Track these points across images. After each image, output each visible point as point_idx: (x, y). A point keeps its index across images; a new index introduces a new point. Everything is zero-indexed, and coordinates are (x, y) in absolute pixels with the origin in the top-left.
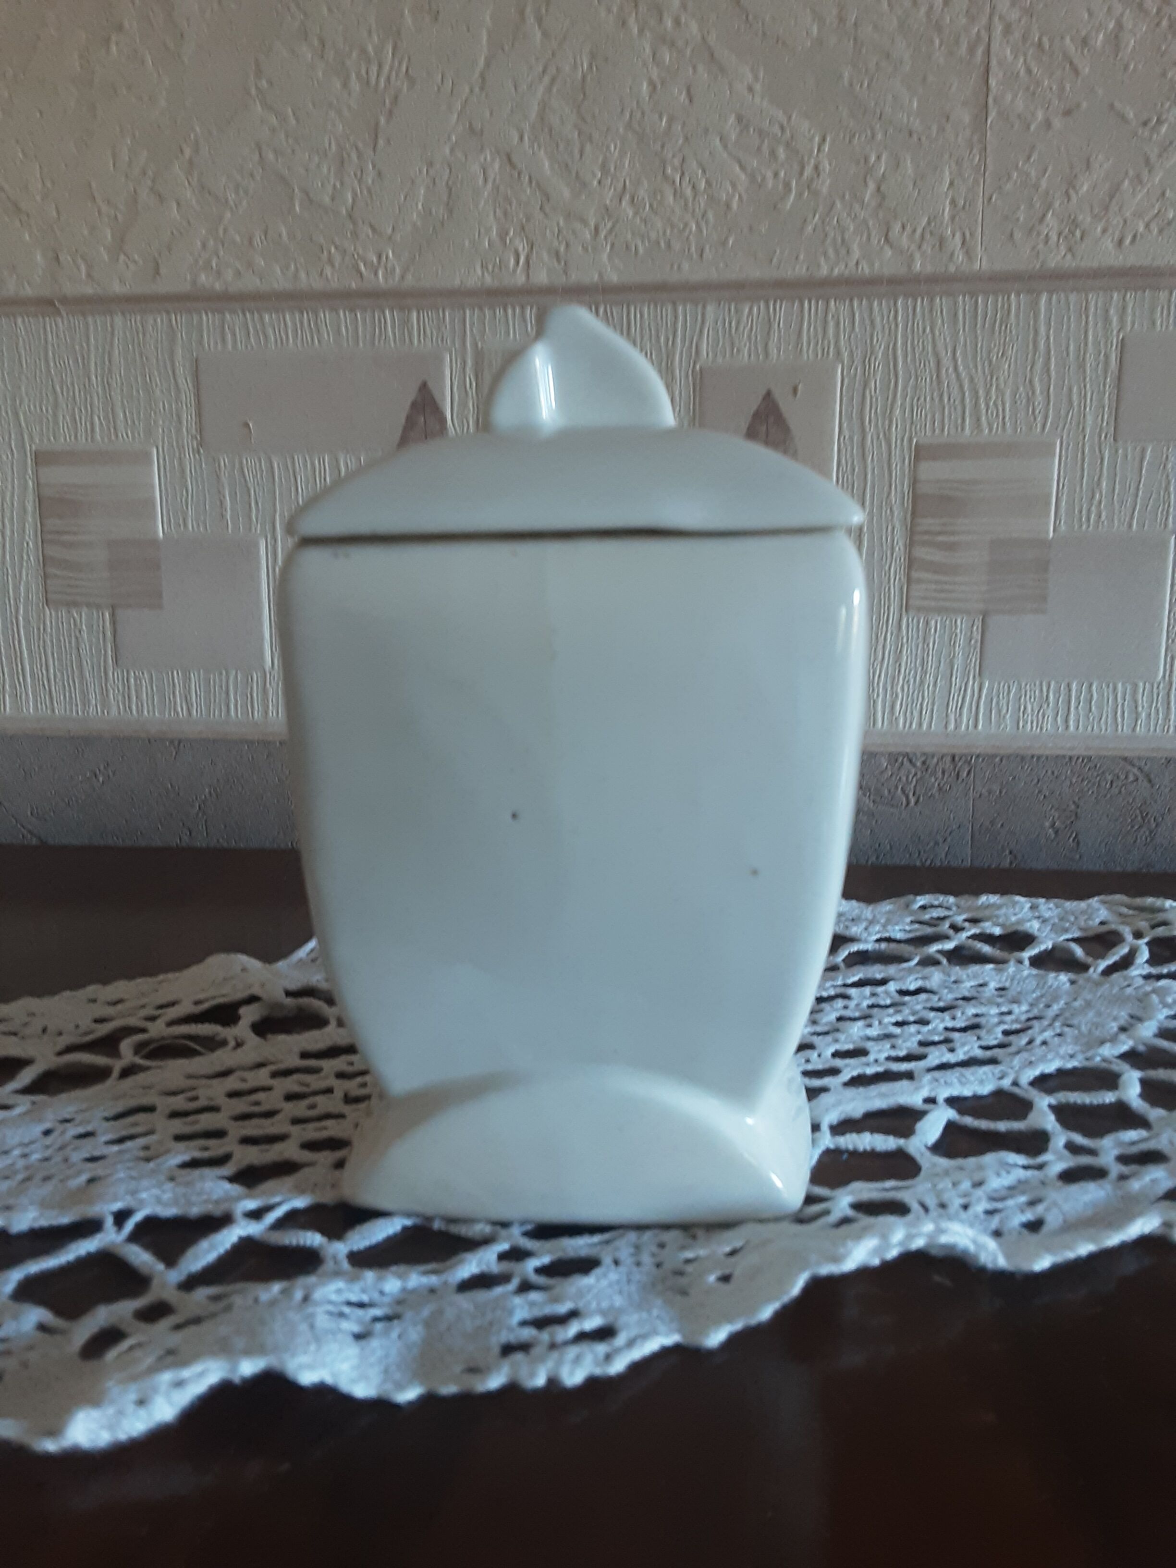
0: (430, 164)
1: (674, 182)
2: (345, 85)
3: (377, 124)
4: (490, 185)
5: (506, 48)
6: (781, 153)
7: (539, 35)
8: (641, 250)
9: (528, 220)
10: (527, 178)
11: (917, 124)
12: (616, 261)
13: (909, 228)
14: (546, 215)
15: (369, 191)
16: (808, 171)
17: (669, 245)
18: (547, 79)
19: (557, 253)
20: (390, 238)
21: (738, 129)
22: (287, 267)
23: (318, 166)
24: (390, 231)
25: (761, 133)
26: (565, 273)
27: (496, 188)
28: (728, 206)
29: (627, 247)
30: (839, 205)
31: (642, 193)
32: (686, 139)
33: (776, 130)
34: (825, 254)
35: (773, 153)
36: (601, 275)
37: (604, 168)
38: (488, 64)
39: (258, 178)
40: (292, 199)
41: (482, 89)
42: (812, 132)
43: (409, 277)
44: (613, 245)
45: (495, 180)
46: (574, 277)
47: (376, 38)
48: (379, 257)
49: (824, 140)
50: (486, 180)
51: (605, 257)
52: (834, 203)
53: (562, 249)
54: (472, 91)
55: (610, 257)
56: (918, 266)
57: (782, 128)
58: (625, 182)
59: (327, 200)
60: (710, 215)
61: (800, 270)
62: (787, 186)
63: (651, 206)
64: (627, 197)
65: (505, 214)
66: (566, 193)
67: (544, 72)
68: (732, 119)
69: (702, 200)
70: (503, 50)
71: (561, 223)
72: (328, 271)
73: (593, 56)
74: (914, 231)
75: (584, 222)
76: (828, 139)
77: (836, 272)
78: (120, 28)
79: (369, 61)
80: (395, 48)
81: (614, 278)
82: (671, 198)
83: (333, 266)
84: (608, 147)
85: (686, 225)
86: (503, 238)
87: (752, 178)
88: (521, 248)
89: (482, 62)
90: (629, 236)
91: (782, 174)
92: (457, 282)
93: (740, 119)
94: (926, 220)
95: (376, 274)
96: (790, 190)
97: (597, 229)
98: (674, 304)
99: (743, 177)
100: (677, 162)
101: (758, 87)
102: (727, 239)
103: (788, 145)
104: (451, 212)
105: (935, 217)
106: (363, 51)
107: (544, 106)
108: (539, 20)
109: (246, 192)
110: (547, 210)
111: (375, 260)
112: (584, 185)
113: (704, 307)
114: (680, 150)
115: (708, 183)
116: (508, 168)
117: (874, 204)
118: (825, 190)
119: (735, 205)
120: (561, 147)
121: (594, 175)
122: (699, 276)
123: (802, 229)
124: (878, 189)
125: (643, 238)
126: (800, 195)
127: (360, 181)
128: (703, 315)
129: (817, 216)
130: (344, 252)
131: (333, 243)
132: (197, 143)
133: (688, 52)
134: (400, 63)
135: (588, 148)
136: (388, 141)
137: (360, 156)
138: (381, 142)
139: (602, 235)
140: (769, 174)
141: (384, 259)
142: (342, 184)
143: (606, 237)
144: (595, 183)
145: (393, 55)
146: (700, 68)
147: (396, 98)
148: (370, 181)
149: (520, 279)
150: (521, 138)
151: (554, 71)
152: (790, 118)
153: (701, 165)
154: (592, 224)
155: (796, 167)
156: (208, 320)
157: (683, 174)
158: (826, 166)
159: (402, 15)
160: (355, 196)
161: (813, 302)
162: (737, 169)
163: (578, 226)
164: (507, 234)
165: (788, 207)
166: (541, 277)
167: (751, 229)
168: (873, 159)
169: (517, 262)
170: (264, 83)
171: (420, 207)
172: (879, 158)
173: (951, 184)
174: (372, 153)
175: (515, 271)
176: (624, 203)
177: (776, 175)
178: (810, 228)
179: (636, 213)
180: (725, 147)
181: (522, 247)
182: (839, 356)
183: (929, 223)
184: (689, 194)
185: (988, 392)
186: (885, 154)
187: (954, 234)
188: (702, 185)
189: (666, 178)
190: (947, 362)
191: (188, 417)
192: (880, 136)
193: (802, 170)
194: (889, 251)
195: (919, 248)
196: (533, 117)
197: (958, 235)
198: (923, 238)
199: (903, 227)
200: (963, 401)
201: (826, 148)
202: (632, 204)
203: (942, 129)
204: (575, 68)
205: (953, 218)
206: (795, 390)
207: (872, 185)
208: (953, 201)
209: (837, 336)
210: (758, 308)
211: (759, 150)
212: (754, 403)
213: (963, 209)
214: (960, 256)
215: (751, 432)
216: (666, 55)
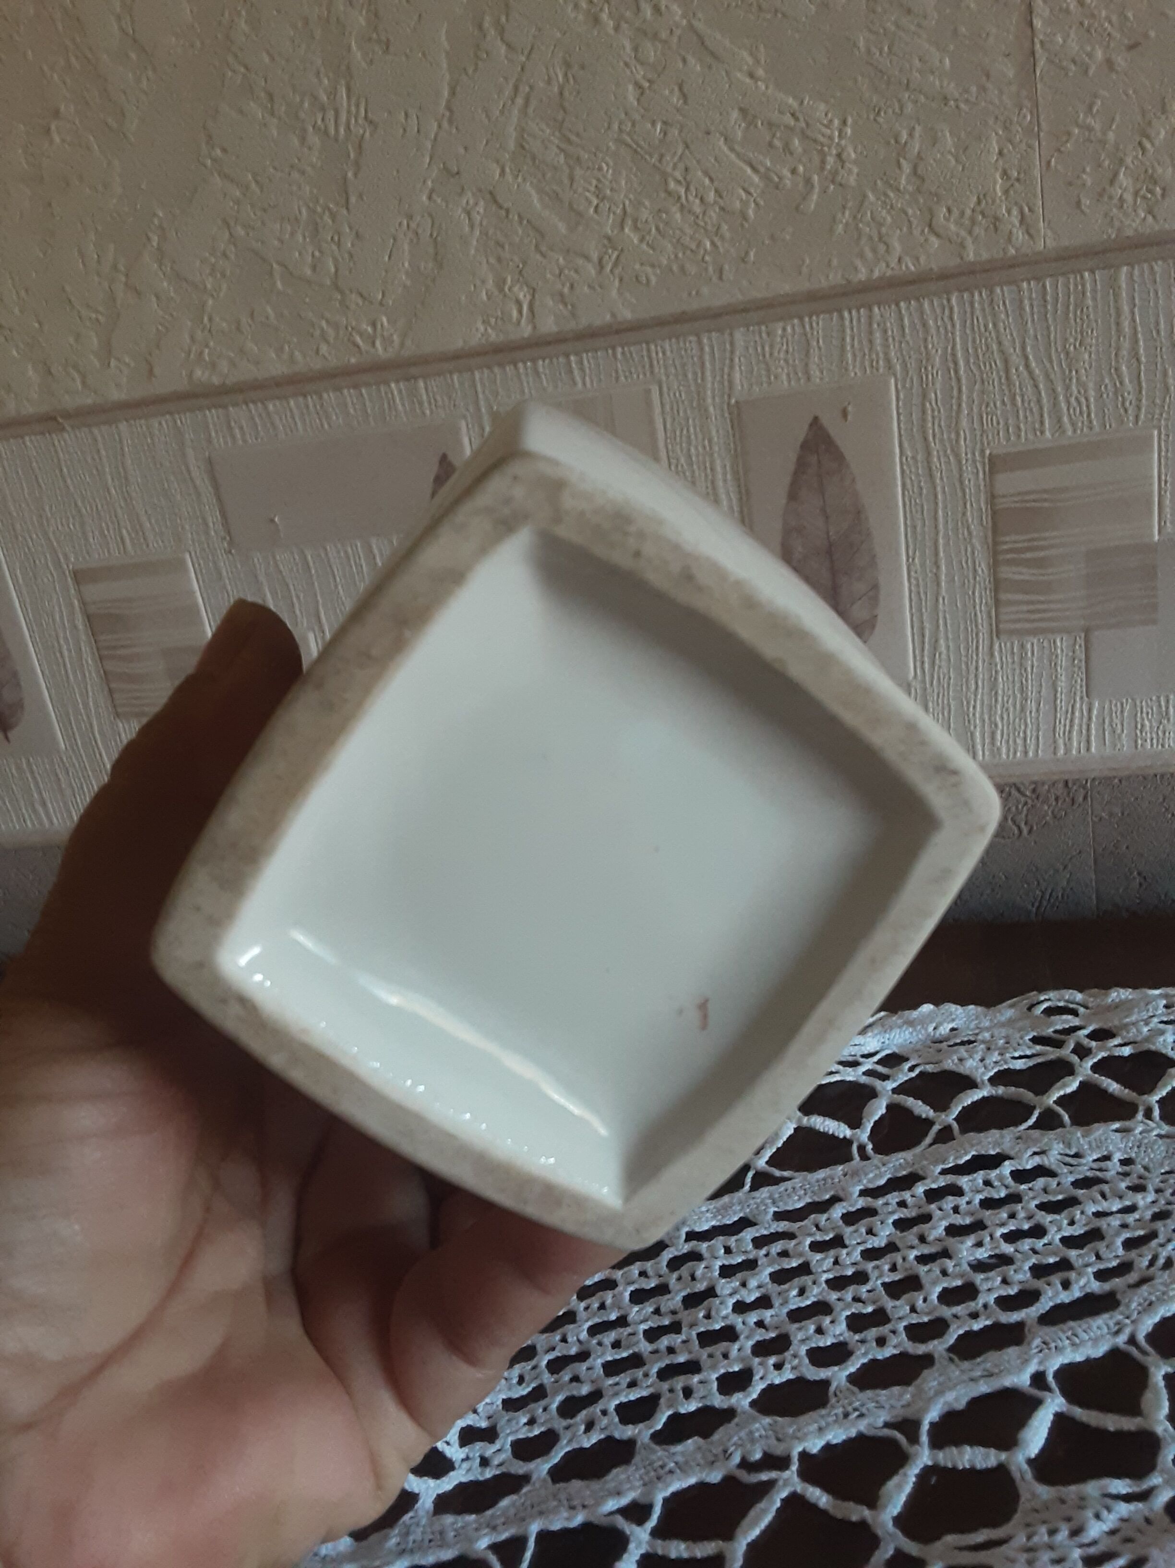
0: (410, 217)
1: (679, 198)
2: (303, 139)
3: (345, 178)
4: (477, 233)
5: (470, 71)
6: (797, 145)
7: (503, 49)
8: (653, 280)
9: (525, 263)
10: (516, 217)
11: (952, 89)
12: (628, 295)
13: (956, 213)
14: (544, 255)
15: (351, 256)
16: (831, 160)
17: (682, 269)
18: (520, 101)
19: (561, 295)
20: (381, 304)
21: (743, 125)
22: (282, 349)
23: (292, 234)
24: (380, 297)
25: (771, 125)
26: (573, 315)
27: (485, 233)
28: (745, 217)
29: (637, 278)
30: (871, 197)
31: (645, 214)
32: (687, 147)
33: (788, 119)
34: (861, 255)
35: (787, 148)
36: (613, 315)
37: (599, 192)
38: (453, 93)
39: (233, 257)
40: (271, 274)
41: (450, 121)
42: (830, 115)
43: (408, 342)
44: (621, 280)
45: (481, 224)
46: (584, 322)
47: (326, 81)
48: (374, 325)
49: (844, 122)
50: (472, 226)
51: (614, 293)
52: (865, 196)
53: (566, 290)
54: (440, 126)
55: (620, 293)
56: (971, 256)
57: (795, 116)
58: (624, 205)
59: (308, 272)
60: (725, 227)
61: (835, 278)
62: (808, 182)
63: (657, 229)
64: (629, 222)
65: (499, 260)
66: (562, 228)
67: (516, 89)
68: (735, 114)
69: (713, 214)
70: (467, 74)
71: (561, 260)
72: (324, 349)
73: (567, 65)
74: (962, 214)
75: (587, 258)
76: (850, 121)
77: (876, 274)
78: (56, 114)
79: (323, 109)
80: (349, 90)
81: (627, 314)
82: (678, 216)
83: (327, 342)
84: (600, 169)
85: (699, 245)
86: (500, 284)
87: (766, 178)
88: (521, 296)
89: (446, 93)
90: (637, 266)
91: (801, 169)
92: (460, 344)
93: (743, 111)
94: (975, 199)
95: (373, 344)
96: (812, 186)
97: (600, 260)
98: (698, 335)
99: (756, 179)
100: (678, 174)
101: (760, 72)
102: (747, 253)
103: (804, 136)
104: (441, 266)
105: (984, 195)
106: (315, 98)
107: (521, 131)
108: (501, 31)
109: (223, 275)
110: (544, 249)
111: (370, 329)
112: (580, 214)
113: (731, 335)
114: (681, 158)
115: (718, 192)
116: (494, 208)
117: (910, 188)
118: (852, 181)
119: (751, 213)
120: (549, 175)
121: (590, 203)
122: (720, 300)
123: (831, 231)
124: (915, 171)
125: (653, 266)
126: (824, 190)
127: (339, 245)
128: (732, 344)
129: (847, 213)
130: (336, 326)
131: (323, 317)
132: (161, 227)
133: (675, 40)
134: (357, 106)
135: (578, 172)
136: (361, 196)
137: (333, 216)
138: (353, 200)
139: (608, 268)
140: (786, 173)
141: (379, 326)
142: (320, 252)
143: (611, 271)
144: (592, 210)
145: (349, 97)
146: (691, 60)
147: (360, 147)
148: (349, 245)
149: (526, 331)
150: (503, 173)
151: (527, 89)
152: (802, 102)
153: (706, 173)
154: (595, 256)
155: (816, 159)
156: (212, 416)
157: (687, 189)
158: (850, 153)
159: (349, 49)
160: (335, 260)
161: (854, 312)
162: (749, 171)
163: (580, 261)
164: (504, 281)
165: (813, 206)
166: (549, 325)
167: (772, 237)
168: (904, 136)
169: (520, 312)
170: (218, 152)
171: (406, 265)
172: (911, 135)
173: (1000, 153)
174: (345, 212)
175: (519, 322)
176: (627, 230)
177: (794, 171)
178: (840, 228)
179: (642, 240)
180: (732, 149)
181: (523, 295)
182: (890, 366)
183: (979, 202)
184: (697, 208)
185: (1067, 388)
186: (918, 129)
187: (1009, 212)
188: (711, 196)
189: (669, 193)
190: (1016, 359)
191: (214, 518)
192: (909, 108)
193: (823, 162)
194: (935, 242)
195: (970, 233)
196: (512, 145)
197: (1015, 212)
198: (973, 221)
199: (949, 210)
200: (1039, 401)
201: (849, 131)
202: (636, 228)
203: (983, 89)
204: (549, 82)
205: (1006, 192)
206: (845, 413)
207: (907, 167)
208: (1005, 173)
209: (886, 346)
210: (793, 327)
211: (771, 145)
212: (801, 432)
213: (1018, 180)
214: (1020, 235)
215: (801, 465)
216: (651, 52)
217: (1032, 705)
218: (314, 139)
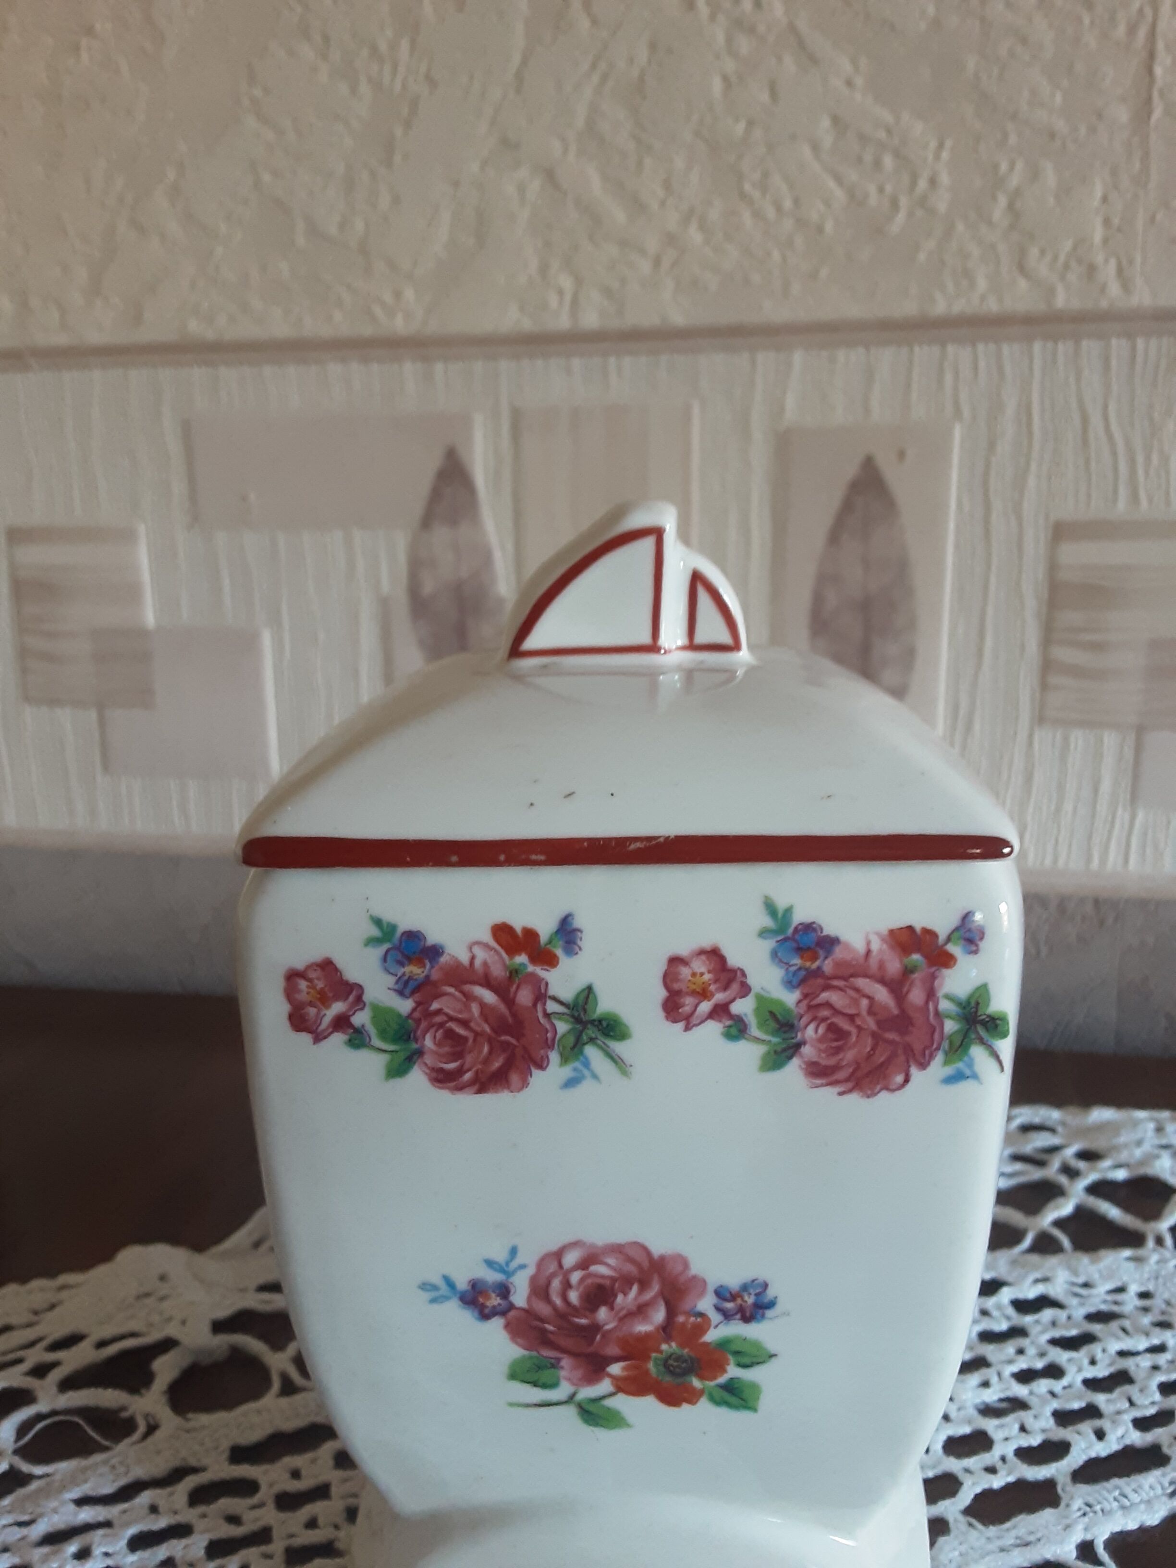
0: (456, 184)
4: (528, 209)
5: (547, 41)
6: (888, 161)
8: (712, 285)
9: (574, 251)
10: (573, 200)
11: (1060, 125)
12: (682, 299)
13: (1049, 254)
14: (596, 244)
15: (385, 219)
16: (923, 184)
17: (746, 279)
18: (596, 78)
19: (609, 289)
20: (410, 274)
21: (833, 134)
23: (324, 188)
24: (409, 265)
25: (863, 138)
26: (620, 312)
27: (536, 213)
28: (820, 229)
29: (695, 282)
30: (960, 227)
31: (714, 215)
32: (769, 148)
33: (882, 135)
34: (942, 286)
35: (877, 164)
36: (663, 316)
37: (667, 185)
38: (524, 61)
39: (254, 205)
40: (293, 228)
41: (518, 91)
42: (927, 136)
43: (433, 321)
44: (677, 280)
45: (533, 203)
46: (630, 320)
47: (390, 33)
48: (397, 295)
49: (941, 146)
50: (522, 201)
51: (668, 295)
52: (954, 224)
53: (616, 284)
54: (505, 95)
55: (674, 296)
56: (1060, 303)
57: (889, 132)
58: (692, 201)
59: (334, 230)
60: (798, 240)
61: (909, 308)
62: (895, 204)
64: (695, 221)
65: (547, 243)
66: (621, 217)
67: (594, 66)
68: (826, 123)
69: (788, 224)
70: (543, 43)
71: (615, 252)
72: (337, 314)
73: (653, 47)
74: (1055, 258)
75: (642, 252)
76: (947, 144)
77: (956, 309)
79: (381, 61)
80: (412, 45)
81: (678, 319)
82: (749, 221)
83: (343, 309)
86: (544, 269)
87: (851, 193)
88: (565, 285)
89: (517, 58)
90: (697, 270)
91: (888, 188)
92: (489, 328)
93: (836, 120)
94: (1071, 244)
95: (393, 317)
96: (899, 208)
97: (657, 260)
98: (752, 351)
99: (839, 193)
101: (859, 81)
102: (818, 270)
103: (897, 154)
104: (481, 241)
105: (1083, 240)
106: (375, 49)
107: (593, 111)
109: (240, 222)
110: (598, 238)
111: (392, 301)
112: (643, 207)
113: (789, 355)
114: (761, 162)
115: (796, 201)
116: (551, 188)
117: (1005, 224)
118: (942, 207)
119: (829, 227)
120: (615, 161)
122: (783, 316)
123: (913, 257)
124: (1011, 206)
125: (713, 271)
126: (911, 214)
128: (788, 366)
129: (932, 240)
130: (356, 293)
133: (772, 40)
134: (420, 62)
135: (648, 161)
136: (406, 158)
137: (372, 175)
138: (397, 159)
139: (665, 268)
140: (872, 189)
142: (352, 210)
143: (668, 271)
144: (656, 204)
145: (411, 52)
146: (787, 58)
147: (415, 104)
148: (385, 207)
149: (563, 323)
150: (566, 150)
151: (606, 67)
152: (899, 119)
153: (787, 181)
154: (652, 254)
155: (906, 179)
156: (200, 374)
157: (764, 192)
158: (945, 179)
160: (367, 221)
161: (925, 348)
162: (832, 183)
163: (635, 256)
164: (549, 267)
165: (896, 229)
166: (590, 320)
167: (849, 257)
168: (1004, 167)
169: (561, 301)
170: (259, 90)
172: (1012, 167)
173: (1105, 199)
174: (386, 171)
175: (558, 312)
176: (691, 229)
177: (881, 190)
178: (922, 257)
179: (706, 242)
180: (818, 157)
181: (566, 282)
182: (958, 413)
183: (1075, 248)
184: (770, 213)
185: (1148, 459)
186: (1019, 165)
187: (1106, 261)
188: (788, 204)
189: (743, 196)
190: (1096, 420)
191: (179, 488)
192: (1013, 139)
193: (914, 183)
194: (1023, 284)
195: (1063, 278)
196: (580, 122)
197: (1113, 262)
198: (1066, 266)
199: (1043, 252)
200: (1116, 469)
201: (945, 155)
202: (702, 227)
203: (1092, 130)
204: (631, 61)
205: (1105, 241)
206: (901, 455)
207: (1003, 201)
208: (1107, 222)
209: (956, 389)
210: (857, 355)
211: (860, 160)
212: (850, 470)
213: (1119, 230)
214: (1114, 289)
215: (847, 507)
216: (744, 45)
217: (1068, 807)
218: (364, 88)
